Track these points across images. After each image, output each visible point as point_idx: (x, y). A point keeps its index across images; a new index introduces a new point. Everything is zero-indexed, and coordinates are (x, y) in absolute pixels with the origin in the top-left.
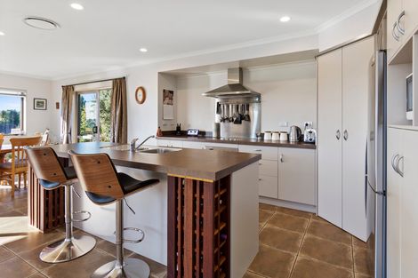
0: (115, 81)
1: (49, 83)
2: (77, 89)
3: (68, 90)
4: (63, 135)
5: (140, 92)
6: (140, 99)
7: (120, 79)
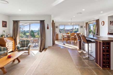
0: (96, 20)
1: (83, 22)
2: (88, 23)
3: (87, 23)
4: (86, 33)
5: (103, 23)
6: (103, 24)
7: (98, 20)
